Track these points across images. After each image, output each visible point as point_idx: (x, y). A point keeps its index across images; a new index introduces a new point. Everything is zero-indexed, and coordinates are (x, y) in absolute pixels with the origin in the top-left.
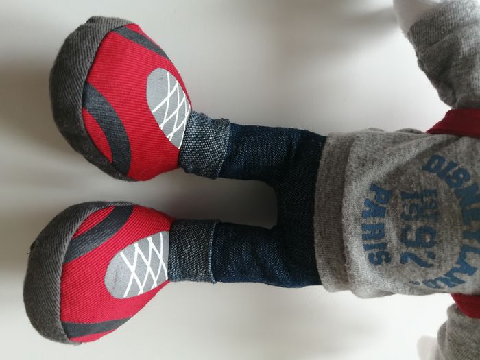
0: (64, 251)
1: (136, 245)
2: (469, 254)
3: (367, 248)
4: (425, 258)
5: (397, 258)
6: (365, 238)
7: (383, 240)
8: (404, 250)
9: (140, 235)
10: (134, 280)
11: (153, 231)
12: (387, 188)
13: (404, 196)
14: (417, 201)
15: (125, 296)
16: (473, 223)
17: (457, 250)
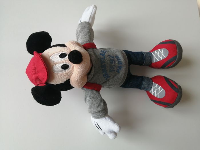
0: (177, 57)
1: (162, 59)
2: (103, 58)
3: (120, 59)
4: (110, 57)
5: (114, 57)
6: (121, 61)
7: (118, 61)
8: (114, 59)
9: (161, 61)
10: (162, 52)
11: (157, 63)
12: (117, 72)
13: (114, 70)
14: (113, 69)
15: (163, 49)
16: (104, 64)
17: (106, 59)
